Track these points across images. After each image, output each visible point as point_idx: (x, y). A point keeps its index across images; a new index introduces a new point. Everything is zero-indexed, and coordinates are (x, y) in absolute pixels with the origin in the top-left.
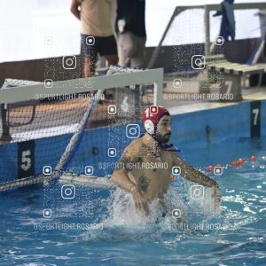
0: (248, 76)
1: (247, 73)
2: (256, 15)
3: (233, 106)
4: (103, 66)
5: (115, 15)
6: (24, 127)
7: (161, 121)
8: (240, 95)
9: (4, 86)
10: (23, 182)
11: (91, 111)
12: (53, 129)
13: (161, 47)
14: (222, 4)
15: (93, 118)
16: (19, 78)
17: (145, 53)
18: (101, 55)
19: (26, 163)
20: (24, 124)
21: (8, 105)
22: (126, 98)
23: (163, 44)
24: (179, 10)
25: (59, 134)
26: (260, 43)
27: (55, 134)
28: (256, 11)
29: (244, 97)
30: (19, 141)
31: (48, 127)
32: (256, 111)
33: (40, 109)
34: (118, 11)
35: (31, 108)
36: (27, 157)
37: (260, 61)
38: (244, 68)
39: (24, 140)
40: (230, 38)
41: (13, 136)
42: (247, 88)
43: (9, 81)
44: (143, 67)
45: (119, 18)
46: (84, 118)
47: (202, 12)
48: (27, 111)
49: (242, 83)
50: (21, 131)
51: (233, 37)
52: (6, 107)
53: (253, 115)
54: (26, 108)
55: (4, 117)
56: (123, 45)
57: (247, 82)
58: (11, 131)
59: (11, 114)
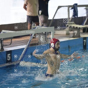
0: (82, 29)
1: (82, 28)
2: (85, 9)
3: (77, 39)
4: (34, 26)
5: (38, 9)
6: (8, 46)
7: (56, 43)
8: (79, 35)
9: (2, 33)
10: (8, 64)
11: (30, 41)
12: (18, 47)
13: (53, 20)
14: (73, 5)
15: (31, 43)
16: (6, 30)
17: (48, 21)
18: (34, 22)
19: (9, 58)
20: (8, 45)
21: (3, 39)
22: (42, 36)
23: (54, 19)
24: (59, 7)
25: (19, 48)
26: (86, 18)
27: (18, 48)
28: (85, 7)
29: (81, 36)
30: (7, 51)
31: (16, 46)
32: (85, 41)
33: (14, 40)
34: (39, 8)
35: (10, 40)
36: (9, 56)
37: (86, 24)
38: (81, 26)
39: (8, 50)
40: (76, 17)
41: (5, 49)
42: (82, 33)
43: (3, 31)
44: (48, 26)
45: (39, 10)
46: (28, 43)
47: (67, 8)
48: (9, 41)
49: (80, 31)
50: (7, 47)
51: (77, 16)
52: (2, 40)
53: (84, 42)
54: (9, 40)
55: (1, 43)
56: (41, 19)
57: (82, 31)
58: (4, 47)
59: (4, 42)
